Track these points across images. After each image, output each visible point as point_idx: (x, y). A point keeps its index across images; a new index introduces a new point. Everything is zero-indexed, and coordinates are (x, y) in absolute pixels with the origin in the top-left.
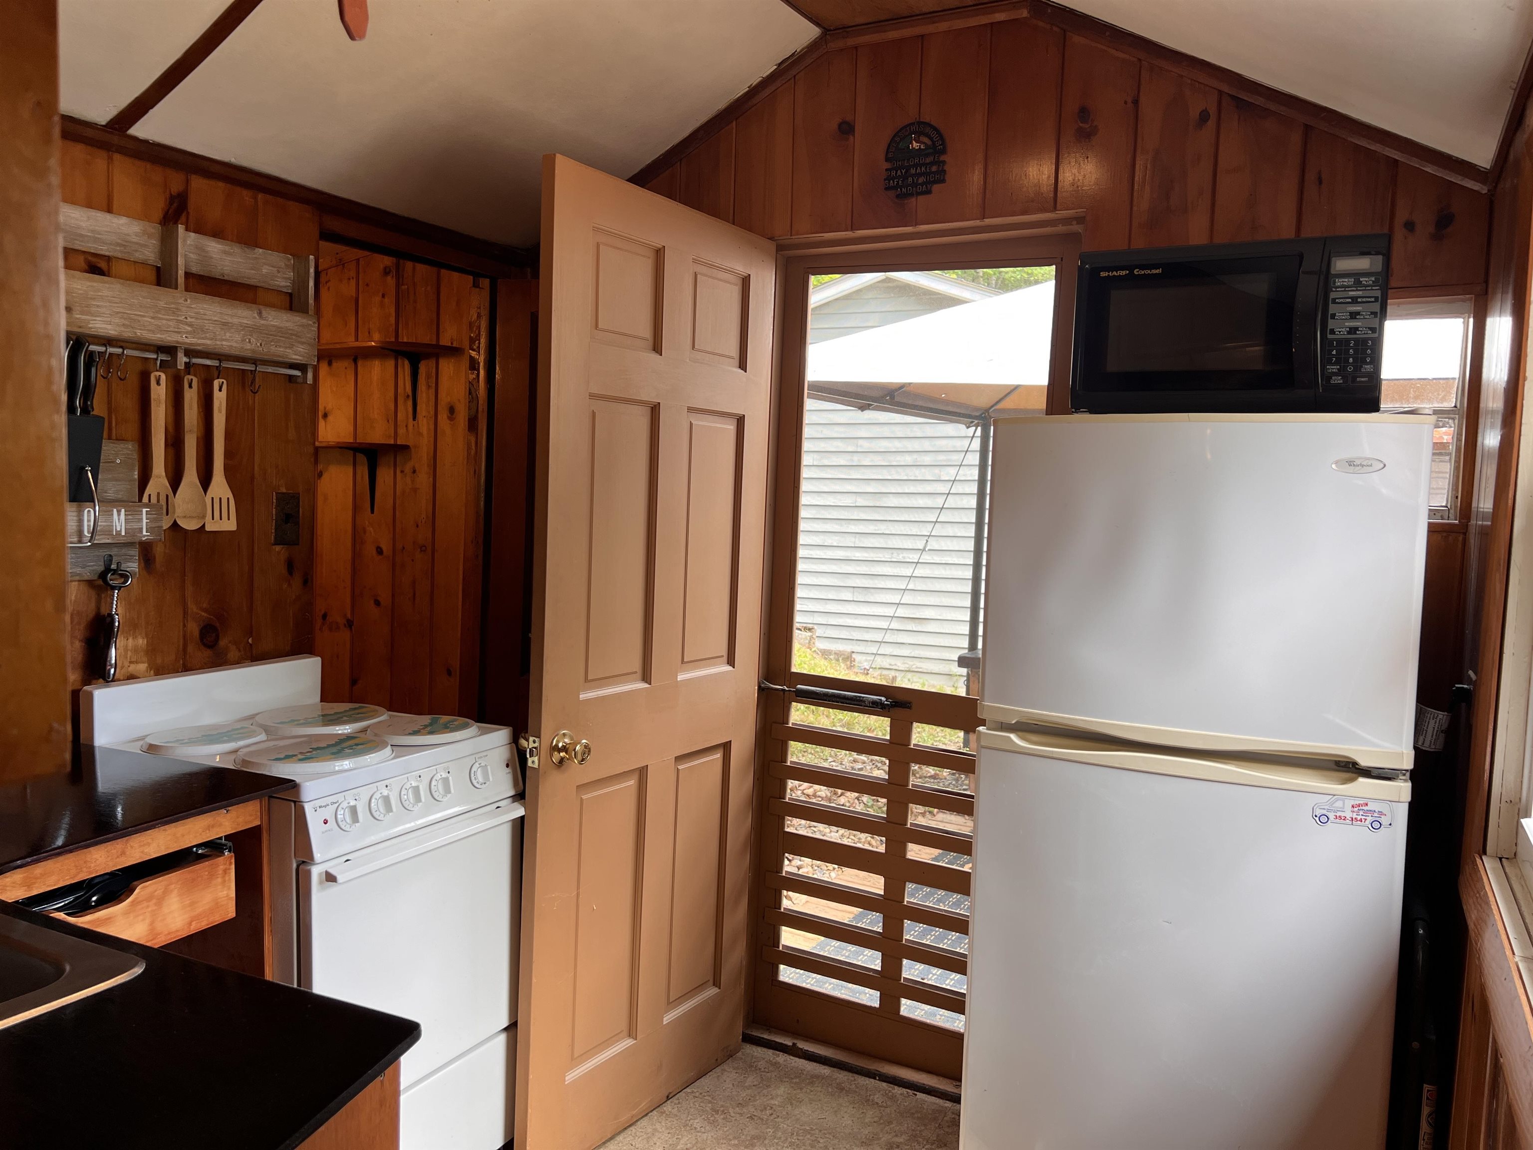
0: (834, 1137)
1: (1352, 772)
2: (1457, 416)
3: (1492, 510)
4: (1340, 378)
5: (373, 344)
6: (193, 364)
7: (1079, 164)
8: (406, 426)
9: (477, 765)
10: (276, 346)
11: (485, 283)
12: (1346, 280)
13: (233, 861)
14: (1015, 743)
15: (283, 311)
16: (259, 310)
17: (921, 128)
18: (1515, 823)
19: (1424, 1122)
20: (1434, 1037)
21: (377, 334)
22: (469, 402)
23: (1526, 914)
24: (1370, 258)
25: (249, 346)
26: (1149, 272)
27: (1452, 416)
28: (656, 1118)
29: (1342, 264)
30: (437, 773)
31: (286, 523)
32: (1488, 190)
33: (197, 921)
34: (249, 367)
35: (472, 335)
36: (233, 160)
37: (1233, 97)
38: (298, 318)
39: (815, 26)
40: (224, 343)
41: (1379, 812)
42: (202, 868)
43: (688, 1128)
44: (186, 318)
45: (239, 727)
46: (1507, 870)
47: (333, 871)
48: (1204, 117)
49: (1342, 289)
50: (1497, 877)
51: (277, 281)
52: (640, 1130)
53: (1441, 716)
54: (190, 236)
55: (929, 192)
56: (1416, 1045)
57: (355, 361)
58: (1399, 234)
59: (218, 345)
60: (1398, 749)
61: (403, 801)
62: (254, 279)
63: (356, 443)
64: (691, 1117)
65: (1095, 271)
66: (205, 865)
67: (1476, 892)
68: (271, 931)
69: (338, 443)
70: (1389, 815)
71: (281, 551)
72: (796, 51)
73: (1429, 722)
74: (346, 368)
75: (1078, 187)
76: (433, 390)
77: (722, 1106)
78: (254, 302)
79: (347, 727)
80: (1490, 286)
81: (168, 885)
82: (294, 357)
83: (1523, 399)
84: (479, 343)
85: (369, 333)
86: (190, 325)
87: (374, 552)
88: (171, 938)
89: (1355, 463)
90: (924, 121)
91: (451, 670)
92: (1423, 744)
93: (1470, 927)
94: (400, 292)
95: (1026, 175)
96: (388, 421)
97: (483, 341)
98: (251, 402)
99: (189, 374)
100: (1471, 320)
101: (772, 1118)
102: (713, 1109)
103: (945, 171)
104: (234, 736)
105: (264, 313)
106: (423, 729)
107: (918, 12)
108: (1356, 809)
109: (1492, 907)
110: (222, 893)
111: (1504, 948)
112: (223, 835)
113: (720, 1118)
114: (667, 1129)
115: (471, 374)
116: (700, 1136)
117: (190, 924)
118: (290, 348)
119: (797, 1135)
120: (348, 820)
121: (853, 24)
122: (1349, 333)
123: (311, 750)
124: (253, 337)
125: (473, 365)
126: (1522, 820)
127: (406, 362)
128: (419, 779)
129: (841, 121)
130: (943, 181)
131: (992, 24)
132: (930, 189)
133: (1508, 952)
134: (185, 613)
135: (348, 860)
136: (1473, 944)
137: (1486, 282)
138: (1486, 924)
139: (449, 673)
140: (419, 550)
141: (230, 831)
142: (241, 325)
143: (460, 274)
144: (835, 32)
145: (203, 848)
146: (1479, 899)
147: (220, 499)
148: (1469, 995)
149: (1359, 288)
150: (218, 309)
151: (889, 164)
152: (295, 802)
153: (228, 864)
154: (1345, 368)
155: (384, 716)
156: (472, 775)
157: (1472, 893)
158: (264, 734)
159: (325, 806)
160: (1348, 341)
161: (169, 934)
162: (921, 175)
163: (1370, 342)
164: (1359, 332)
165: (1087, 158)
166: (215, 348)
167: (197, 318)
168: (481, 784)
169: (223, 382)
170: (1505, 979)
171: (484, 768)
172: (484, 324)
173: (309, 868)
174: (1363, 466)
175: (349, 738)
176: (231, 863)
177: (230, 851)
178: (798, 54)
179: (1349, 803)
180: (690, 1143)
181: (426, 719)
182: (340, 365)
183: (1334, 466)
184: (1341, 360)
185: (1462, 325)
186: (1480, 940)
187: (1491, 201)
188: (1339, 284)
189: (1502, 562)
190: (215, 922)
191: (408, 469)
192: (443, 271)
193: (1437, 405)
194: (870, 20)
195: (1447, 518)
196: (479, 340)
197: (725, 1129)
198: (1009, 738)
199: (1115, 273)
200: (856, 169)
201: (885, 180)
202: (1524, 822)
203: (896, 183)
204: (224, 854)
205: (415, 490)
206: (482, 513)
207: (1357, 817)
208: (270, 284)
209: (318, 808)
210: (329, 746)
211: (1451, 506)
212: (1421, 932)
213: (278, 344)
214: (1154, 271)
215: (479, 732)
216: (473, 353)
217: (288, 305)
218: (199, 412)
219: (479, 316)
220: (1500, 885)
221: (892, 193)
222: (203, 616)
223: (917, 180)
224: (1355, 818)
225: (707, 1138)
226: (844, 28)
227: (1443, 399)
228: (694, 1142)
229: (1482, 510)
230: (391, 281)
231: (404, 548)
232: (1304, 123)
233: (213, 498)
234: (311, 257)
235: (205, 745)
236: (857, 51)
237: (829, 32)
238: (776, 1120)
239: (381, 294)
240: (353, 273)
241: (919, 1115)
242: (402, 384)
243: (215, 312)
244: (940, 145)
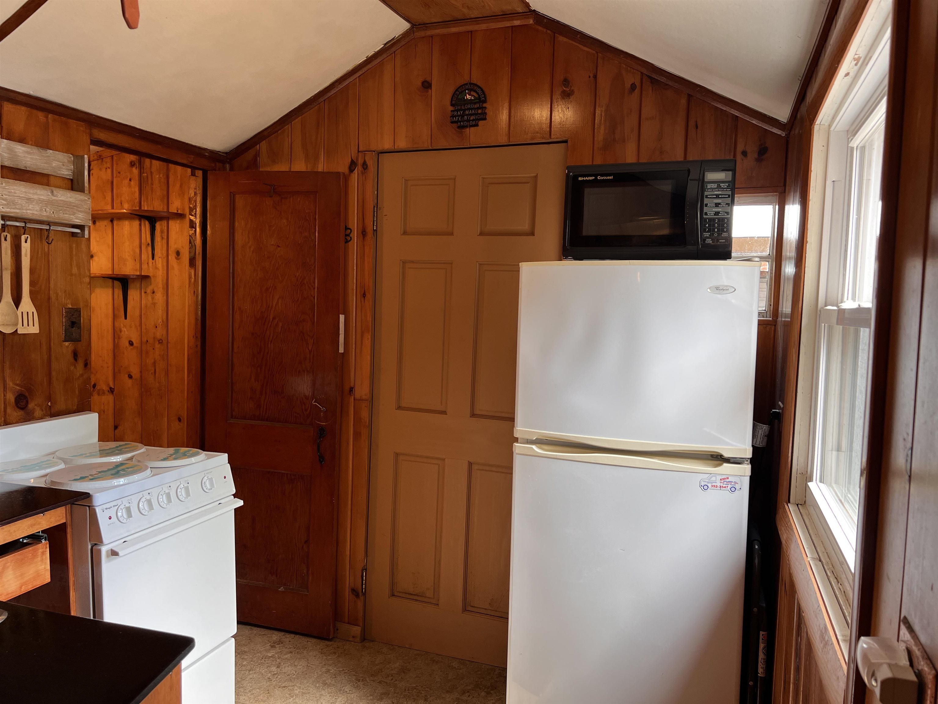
0: (430, 689)
1: (720, 461)
2: (770, 260)
3: (790, 312)
4: (710, 240)
5: (125, 211)
6: (7, 225)
7: (564, 111)
8: (148, 264)
9: (206, 478)
10: (63, 214)
11: (199, 173)
12: (713, 185)
13: (48, 546)
14: (535, 451)
15: (68, 191)
16: (51, 190)
17: (472, 87)
18: (805, 485)
19: (761, 652)
20: (764, 605)
21: (126, 205)
22: (190, 248)
23: (812, 534)
24: (725, 173)
25: (45, 214)
26: (606, 178)
27: (768, 260)
28: (321, 688)
29: (711, 176)
30: (181, 484)
31: (72, 327)
32: (786, 135)
33: (26, 586)
34: (46, 227)
35: (191, 206)
36: (31, 93)
37: (649, 77)
38: (78, 195)
39: (407, 22)
40: (28, 211)
41: (734, 482)
42: (27, 551)
43: (342, 692)
44: (2, 195)
45: (46, 460)
46: (801, 511)
47: (116, 549)
48: (633, 87)
49: (711, 190)
50: (796, 514)
51: (62, 171)
52: (312, 696)
53: (765, 428)
54: (3, 142)
55: (477, 125)
56: (755, 610)
57: (112, 221)
58: (739, 157)
59: (24, 213)
60: (743, 447)
61: (160, 502)
62: (48, 170)
63: (114, 274)
64: (343, 685)
65: (576, 177)
66: (30, 549)
67: (785, 523)
68: (74, 590)
69: (102, 274)
70: (739, 485)
71: (69, 346)
72: (395, 37)
73: (759, 431)
74: (106, 226)
75: (563, 125)
76: (166, 241)
77: (362, 677)
78: (48, 185)
79: (119, 457)
80: (787, 188)
81: (6, 564)
82: (77, 221)
83: (806, 253)
84: (196, 211)
85: (121, 203)
86: (5, 200)
87: (127, 344)
88: (9, 598)
89: (720, 288)
90: (473, 82)
91: (181, 418)
92: (756, 443)
93: (783, 543)
94: (142, 177)
95: (533, 117)
96: (135, 260)
97: (199, 210)
98: (46, 250)
99: (4, 232)
100: (777, 207)
101: (393, 681)
102: (356, 679)
103: (486, 113)
104: (43, 466)
105: (55, 192)
106: (170, 456)
107: (468, 17)
108: (722, 481)
109: (795, 531)
110: (41, 567)
111: (802, 554)
112: (40, 530)
113: (361, 684)
114: (329, 693)
115: (191, 230)
116: (349, 696)
117: (21, 587)
118: (73, 215)
119: (408, 690)
120: (125, 516)
121: (429, 22)
122: (715, 215)
123: (98, 473)
124: (48, 208)
125: (192, 225)
126: (808, 483)
127: (147, 223)
128: (169, 488)
129: (423, 80)
130: (485, 119)
131: (512, 26)
132: (478, 123)
133: (804, 556)
134: (5, 388)
135: (125, 542)
136: (784, 552)
137: (785, 185)
138: (791, 541)
139: (180, 420)
140: (158, 342)
141: (45, 527)
142: (39, 200)
143: (182, 167)
144: (419, 26)
145: (27, 538)
146: (787, 527)
147: (28, 312)
148: (783, 580)
149: (720, 190)
150: (24, 190)
151: (453, 108)
152: (89, 506)
153: (44, 548)
154: (713, 234)
155: (143, 449)
156: (203, 484)
157: (783, 524)
158: (63, 464)
159: (109, 508)
160: (714, 220)
161: (7, 594)
162: (471, 115)
163: (726, 220)
164: (720, 214)
165: (568, 108)
166: (22, 215)
167: (9, 196)
168: (209, 490)
169: (28, 237)
170: (803, 570)
171: (211, 480)
172: (199, 199)
173: (99, 548)
174: (724, 290)
175: (121, 464)
176: (46, 548)
177: (45, 540)
178: (396, 38)
179: (719, 478)
180: (344, 701)
181: (171, 450)
182: (103, 224)
183: (709, 290)
184: (711, 230)
185: (772, 209)
186: (789, 550)
187: (787, 140)
188: (709, 187)
189: (796, 343)
190: (37, 586)
191: (149, 290)
192: (170, 165)
193: (760, 254)
194: (440, 20)
195: (765, 316)
196: (196, 209)
197: (365, 691)
198: (532, 448)
199: (587, 178)
200: (433, 110)
201: (451, 117)
202: (810, 484)
203: (457, 119)
204: (42, 542)
205: (154, 304)
206: (200, 318)
207: (723, 485)
208: (58, 173)
209: (105, 509)
210: (109, 470)
211: (768, 310)
212: (757, 547)
213: (65, 212)
214: (608, 178)
215: (206, 458)
216: (192, 218)
217: (70, 185)
218: (12, 256)
219: (195, 194)
220: (798, 519)
221: (455, 125)
222: (17, 389)
223: (470, 118)
224: (722, 486)
225: (354, 697)
226: (424, 24)
227: (763, 251)
228: (346, 700)
229: (784, 312)
230: (135, 171)
231: (147, 341)
232: (688, 94)
233: (22, 312)
234: (86, 156)
235: (24, 472)
236: (432, 38)
237: (415, 26)
238: (395, 682)
239: (128, 179)
240: (109, 165)
241: (479, 672)
242: (144, 236)
243: (21, 191)
244: (483, 97)
